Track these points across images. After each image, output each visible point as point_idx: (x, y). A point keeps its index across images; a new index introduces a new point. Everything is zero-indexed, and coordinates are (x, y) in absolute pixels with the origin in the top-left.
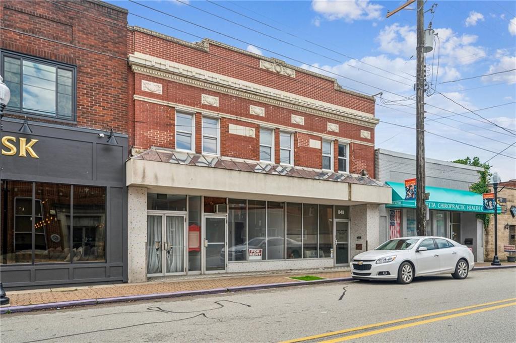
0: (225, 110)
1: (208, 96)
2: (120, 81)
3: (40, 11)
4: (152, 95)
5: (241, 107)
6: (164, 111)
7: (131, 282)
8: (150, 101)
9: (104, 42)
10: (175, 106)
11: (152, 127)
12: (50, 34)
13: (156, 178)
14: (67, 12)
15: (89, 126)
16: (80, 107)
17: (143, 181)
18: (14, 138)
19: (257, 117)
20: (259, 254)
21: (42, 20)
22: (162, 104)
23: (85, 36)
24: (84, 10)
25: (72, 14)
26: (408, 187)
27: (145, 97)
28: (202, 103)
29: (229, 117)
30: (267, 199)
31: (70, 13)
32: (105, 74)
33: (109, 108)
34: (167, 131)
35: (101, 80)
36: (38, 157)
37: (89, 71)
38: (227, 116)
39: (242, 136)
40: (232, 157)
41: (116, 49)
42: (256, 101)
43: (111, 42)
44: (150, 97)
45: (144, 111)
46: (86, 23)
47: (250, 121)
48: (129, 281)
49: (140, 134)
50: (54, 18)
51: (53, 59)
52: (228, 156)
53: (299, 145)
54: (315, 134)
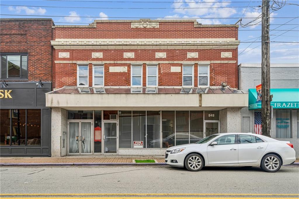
0: (107, 59)
1: (95, 53)
2: (48, 56)
3: (13, 32)
4: (64, 59)
5: (117, 55)
6: (70, 66)
7: (53, 157)
8: (63, 63)
9: (40, 38)
10: (77, 62)
11: (64, 76)
12: (17, 41)
13: (58, 102)
14: (24, 29)
15: (33, 80)
16: (30, 72)
17: (51, 105)
18: (3, 91)
19: (129, 59)
20: (141, 144)
21: (14, 36)
22: (69, 63)
23: (32, 38)
24: (32, 25)
25: (26, 29)
26: (258, 92)
27: (60, 61)
28: (92, 57)
29: (109, 63)
30: (146, 110)
31: (25, 29)
32: (41, 54)
33: (42, 70)
34: (72, 77)
35: (39, 57)
36: (12, 98)
37: (34, 54)
38: (108, 62)
39: (118, 72)
40: (111, 86)
41: (46, 40)
42: (128, 50)
43: (43, 37)
44: (63, 60)
45: (60, 68)
46: (32, 31)
47: (123, 63)
48: (52, 156)
49: (58, 80)
50: (19, 33)
51: (18, 52)
52: (108, 86)
53: (162, 72)
54: (175, 62)
